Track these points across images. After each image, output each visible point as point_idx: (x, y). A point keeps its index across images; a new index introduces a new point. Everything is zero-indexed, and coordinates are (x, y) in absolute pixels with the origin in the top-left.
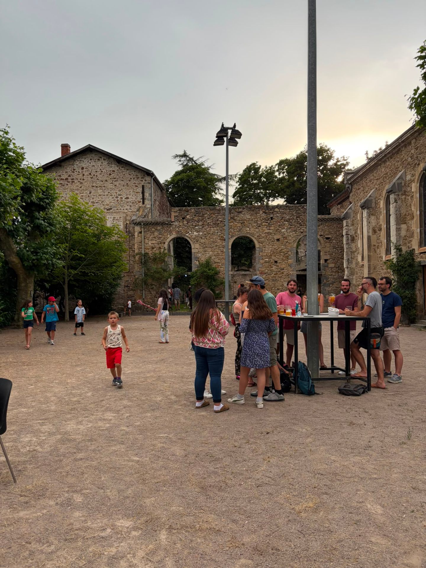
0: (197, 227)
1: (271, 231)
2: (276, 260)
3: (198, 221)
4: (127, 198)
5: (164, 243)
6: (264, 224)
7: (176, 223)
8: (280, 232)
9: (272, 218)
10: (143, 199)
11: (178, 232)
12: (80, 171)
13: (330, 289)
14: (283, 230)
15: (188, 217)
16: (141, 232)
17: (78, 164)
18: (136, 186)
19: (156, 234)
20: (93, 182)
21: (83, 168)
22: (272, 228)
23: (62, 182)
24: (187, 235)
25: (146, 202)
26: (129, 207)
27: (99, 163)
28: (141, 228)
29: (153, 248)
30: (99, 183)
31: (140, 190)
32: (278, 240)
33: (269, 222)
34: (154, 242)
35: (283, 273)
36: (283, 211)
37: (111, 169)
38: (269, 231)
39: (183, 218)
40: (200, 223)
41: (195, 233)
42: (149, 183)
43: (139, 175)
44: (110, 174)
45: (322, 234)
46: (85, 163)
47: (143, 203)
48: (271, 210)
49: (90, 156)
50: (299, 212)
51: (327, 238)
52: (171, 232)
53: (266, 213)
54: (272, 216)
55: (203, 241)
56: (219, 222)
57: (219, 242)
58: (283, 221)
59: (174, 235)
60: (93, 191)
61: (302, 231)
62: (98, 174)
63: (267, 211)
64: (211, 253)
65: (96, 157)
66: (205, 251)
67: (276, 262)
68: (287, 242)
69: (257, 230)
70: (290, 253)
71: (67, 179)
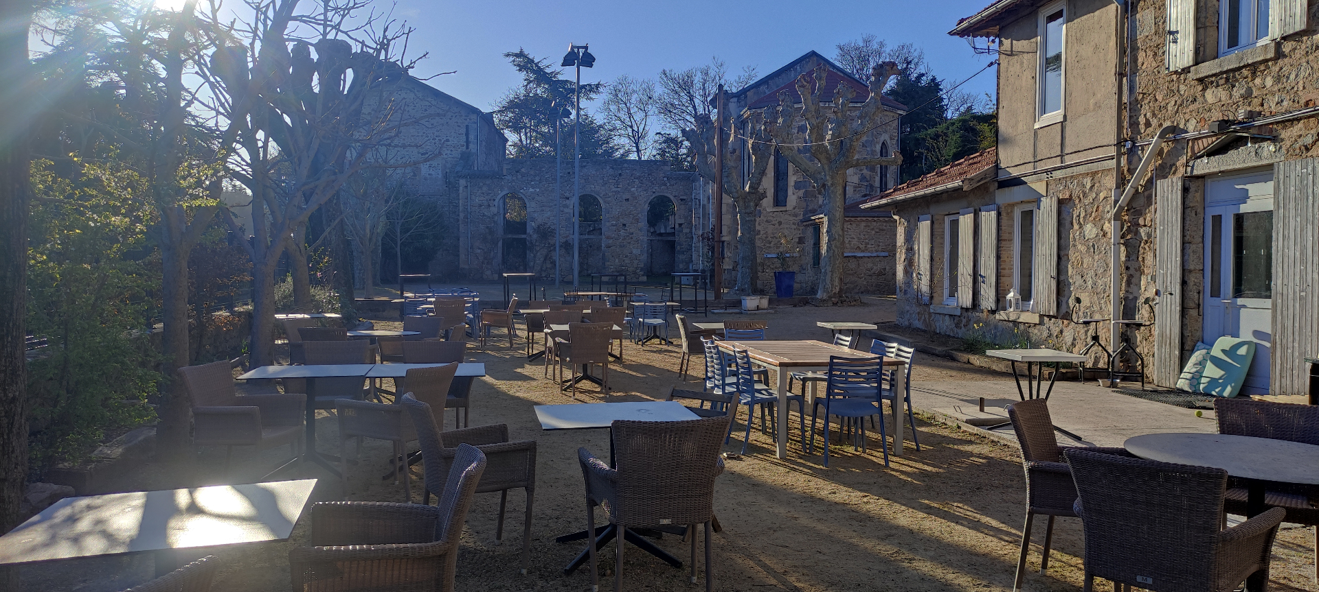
0: (533, 183)
1: (619, 189)
2: (625, 222)
3: (535, 176)
4: (448, 140)
5: (495, 200)
6: (611, 181)
7: (509, 177)
8: (629, 191)
9: (620, 174)
10: (468, 142)
11: (510, 188)
12: (388, 105)
14: (633, 189)
15: (523, 170)
16: (466, 187)
18: (459, 126)
19: (485, 189)
21: (391, 102)
22: (620, 186)
24: (521, 191)
25: (471, 146)
26: (449, 152)
27: (412, 96)
28: (467, 182)
29: (481, 206)
30: (412, 121)
31: (463, 131)
32: (627, 200)
33: (616, 179)
34: (482, 198)
35: (632, 238)
36: (632, 166)
37: (427, 104)
38: (616, 189)
39: (517, 172)
40: (537, 178)
41: (531, 190)
42: (475, 123)
43: (463, 112)
44: (426, 110)
45: (677, 195)
47: (468, 148)
48: (619, 165)
50: (651, 168)
51: (682, 200)
52: (502, 188)
53: (613, 169)
54: (620, 172)
55: (540, 199)
56: (558, 177)
57: (559, 201)
58: (632, 178)
59: (506, 191)
60: (404, 131)
61: (654, 190)
62: (410, 109)
63: (615, 167)
64: (549, 213)
65: (408, 86)
66: (543, 211)
67: (624, 225)
68: (637, 203)
69: (603, 188)
70: (640, 215)
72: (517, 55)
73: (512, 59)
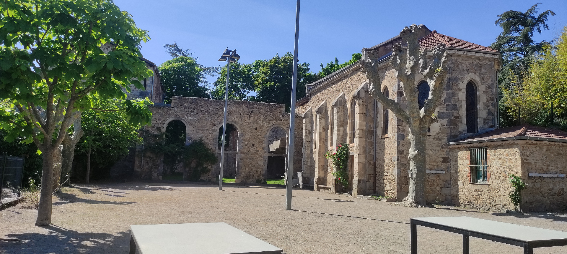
0: (192, 113)
1: (250, 121)
2: (253, 143)
3: (194, 109)
5: (164, 124)
6: (245, 115)
7: (175, 109)
8: (257, 122)
9: (252, 111)
10: (145, 85)
11: (176, 116)
14: (260, 122)
15: (185, 104)
19: (157, 116)
22: (252, 119)
24: (183, 119)
25: (148, 88)
29: (153, 127)
32: (256, 129)
33: (249, 114)
34: (154, 122)
35: (258, 154)
36: (260, 107)
38: (249, 121)
39: (181, 105)
40: (195, 111)
41: (190, 118)
47: (145, 89)
48: (251, 105)
52: (170, 116)
53: (247, 107)
54: (252, 110)
55: (196, 124)
56: (210, 111)
57: (210, 127)
58: (260, 114)
59: (172, 119)
61: (274, 123)
63: (249, 106)
64: (202, 134)
66: (198, 133)
67: (253, 145)
68: (262, 131)
69: (240, 120)
70: (264, 139)
72: (172, 47)
73: (168, 48)
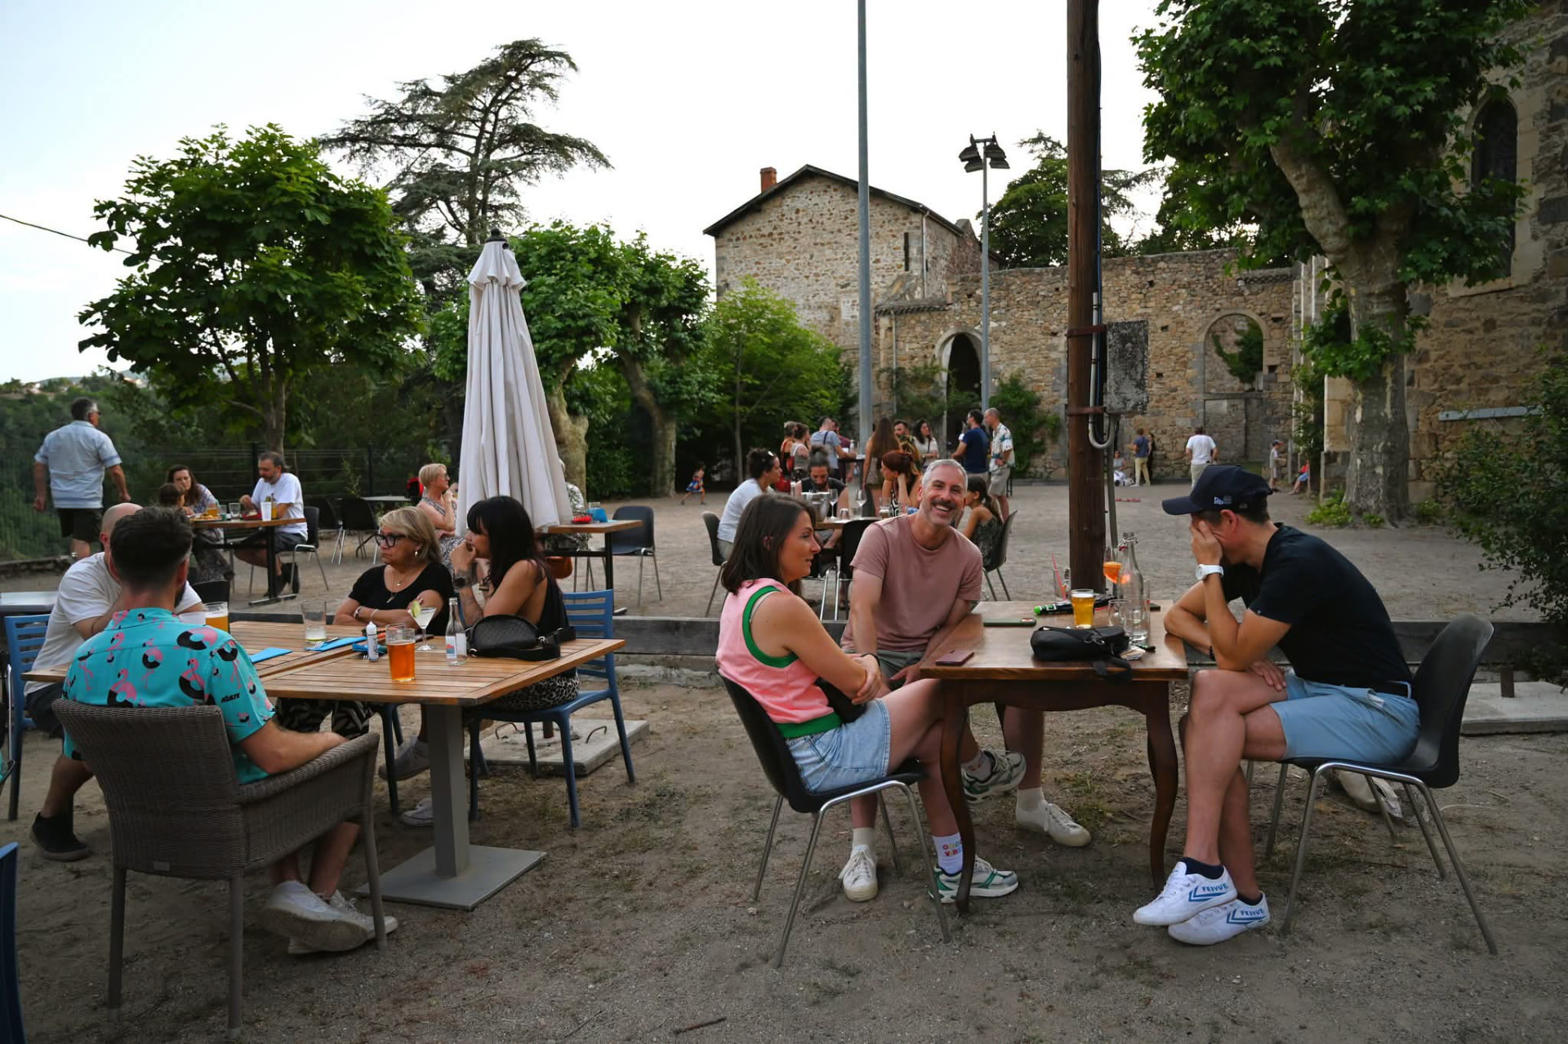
0: (995, 312)
1: (1149, 311)
2: (1160, 370)
3: (998, 300)
4: (877, 261)
5: (933, 347)
6: (1133, 296)
7: (956, 307)
8: (1169, 312)
9: (1151, 283)
10: (907, 260)
11: (958, 324)
12: (794, 216)
13: (1280, 430)
14: (1175, 308)
15: (978, 292)
16: (890, 329)
17: (789, 203)
18: (894, 236)
19: (918, 329)
20: (816, 236)
21: (797, 211)
22: (1152, 304)
23: (762, 240)
24: (977, 328)
25: (913, 265)
26: (880, 279)
27: (827, 198)
28: (891, 320)
29: (913, 358)
30: (827, 237)
31: (901, 242)
32: (1165, 328)
33: (1144, 291)
34: (915, 345)
35: (1174, 398)
36: (1175, 266)
37: (848, 207)
38: (1144, 311)
39: (970, 296)
40: (1003, 303)
41: (993, 324)
42: (918, 228)
43: (900, 213)
44: (846, 218)
45: (1264, 310)
46: (801, 199)
47: (907, 269)
48: (1150, 266)
49: (808, 186)
50: (1212, 265)
51: (1275, 320)
52: (945, 326)
53: (1138, 273)
54: (1151, 278)
55: (1006, 338)
56: (1039, 298)
57: (1041, 340)
58: (1175, 287)
59: (952, 330)
60: (816, 253)
61: (1218, 306)
62: (824, 219)
63: (1141, 269)
64: (1024, 361)
65: (822, 187)
66: (1013, 359)
67: (1160, 375)
68: (1184, 332)
69: (1120, 310)
70: (1190, 355)
71: (771, 234)
72: (1036, 141)
73: (1027, 147)
